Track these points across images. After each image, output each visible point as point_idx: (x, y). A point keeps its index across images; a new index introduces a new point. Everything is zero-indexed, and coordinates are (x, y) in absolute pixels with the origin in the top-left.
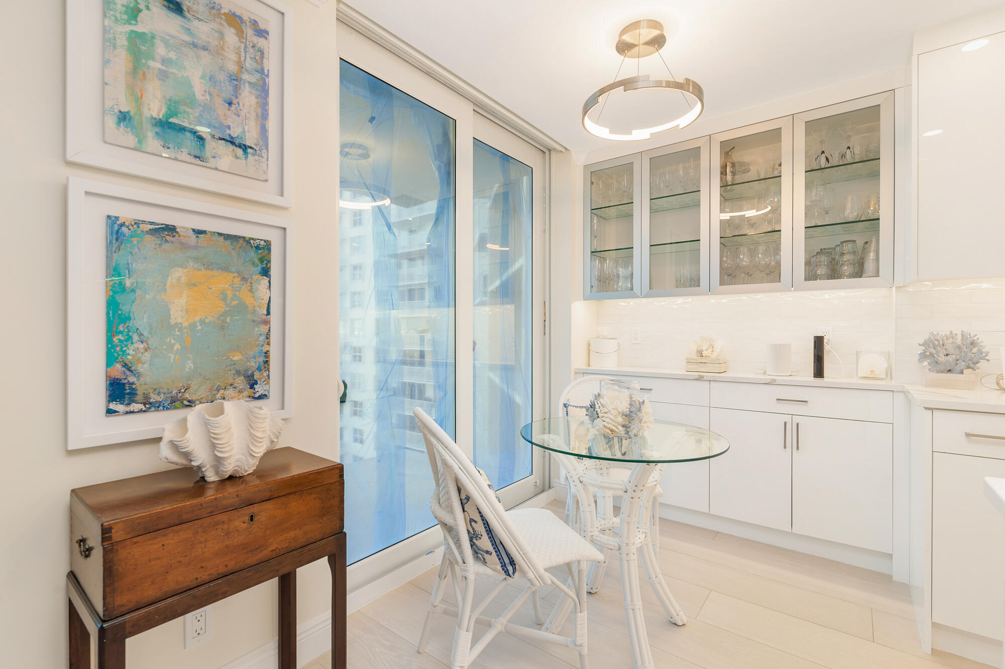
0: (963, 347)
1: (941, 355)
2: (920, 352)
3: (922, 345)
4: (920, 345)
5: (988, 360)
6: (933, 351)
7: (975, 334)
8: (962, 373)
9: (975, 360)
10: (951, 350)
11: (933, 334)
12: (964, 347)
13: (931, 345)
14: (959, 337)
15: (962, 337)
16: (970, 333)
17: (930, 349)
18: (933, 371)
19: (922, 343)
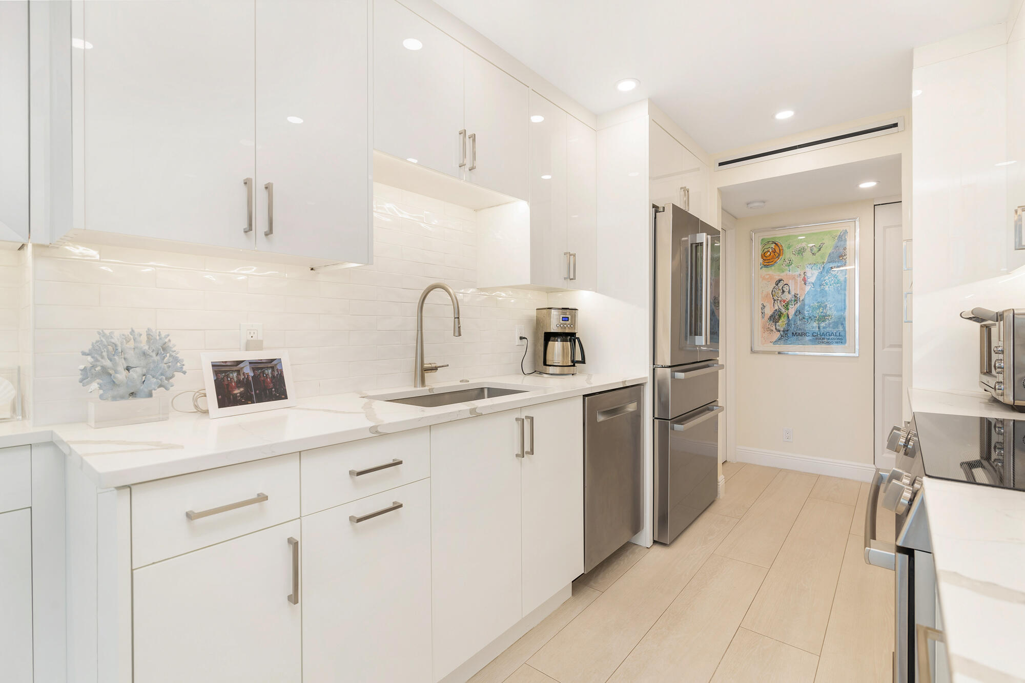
0: (151, 354)
1: (121, 369)
2: (82, 367)
3: (88, 355)
4: (84, 354)
5: (184, 373)
6: (107, 363)
7: (167, 334)
8: (150, 395)
9: (169, 374)
10: (133, 361)
11: (104, 335)
12: (154, 354)
13: (105, 354)
14: (144, 338)
15: (148, 338)
16: (160, 332)
17: (103, 360)
18: (106, 399)
19: (87, 351)
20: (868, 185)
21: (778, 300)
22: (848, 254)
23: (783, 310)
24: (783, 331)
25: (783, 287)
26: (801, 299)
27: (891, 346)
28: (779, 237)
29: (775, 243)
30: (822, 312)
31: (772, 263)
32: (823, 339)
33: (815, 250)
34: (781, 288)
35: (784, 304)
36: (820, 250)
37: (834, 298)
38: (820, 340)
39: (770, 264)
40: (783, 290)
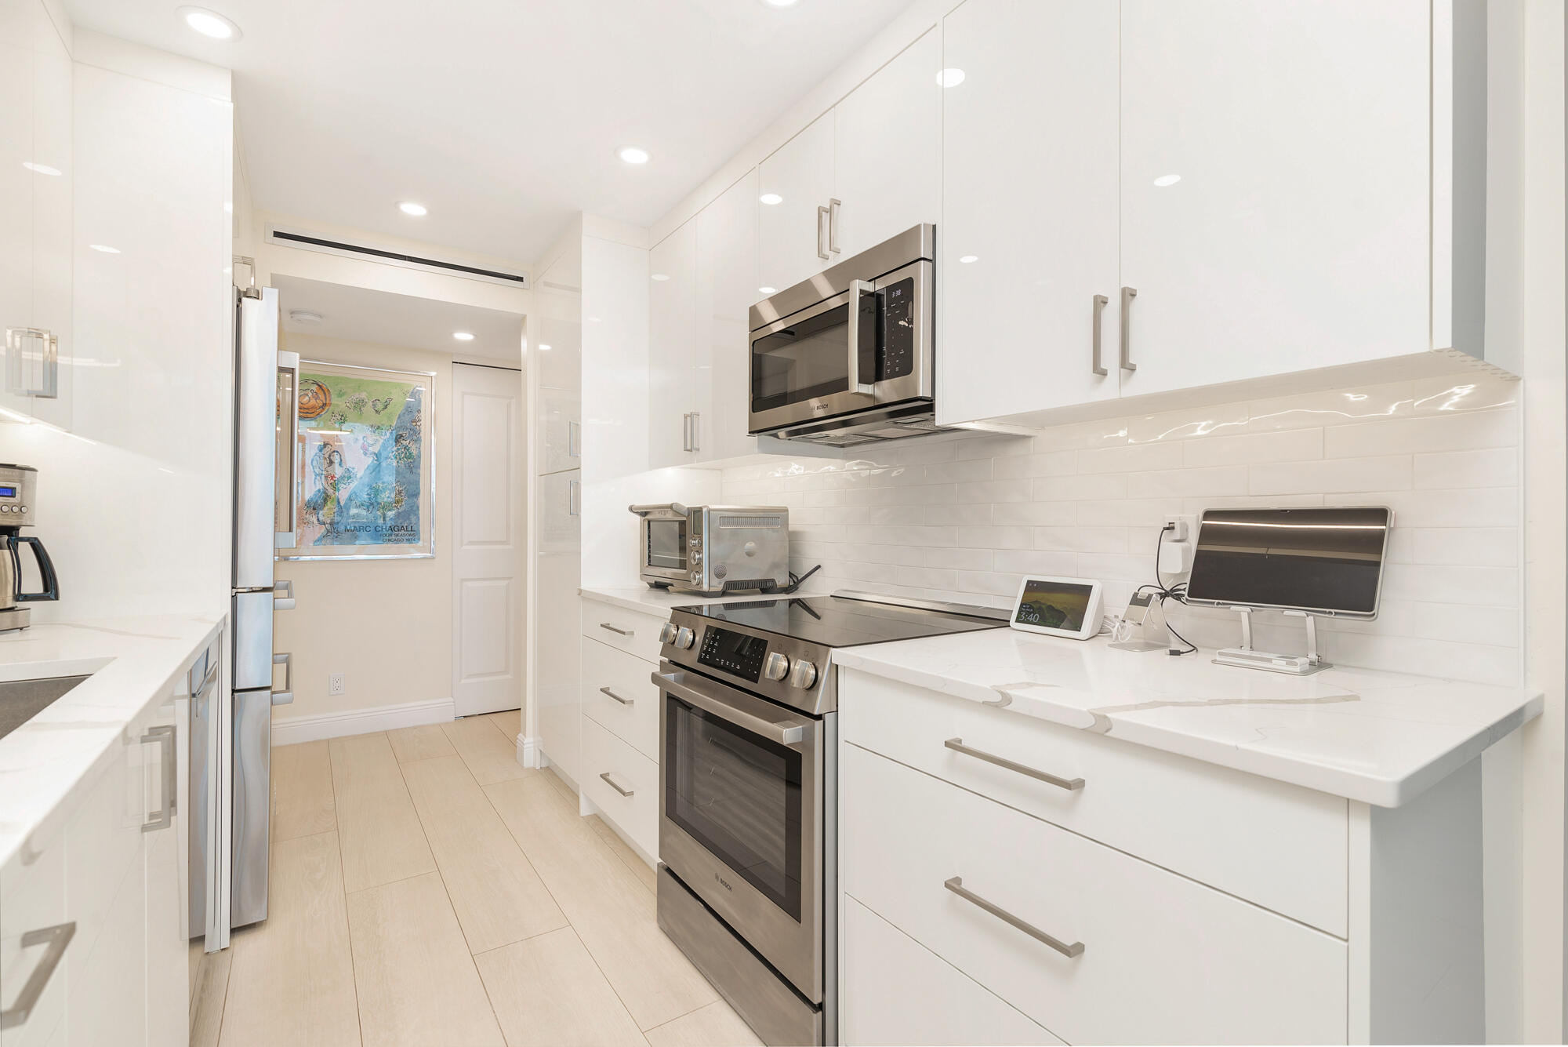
20: (463, 336)
21: (322, 474)
22: (422, 419)
23: (330, 491)
24: (331, 524)
25: (330, 456)
26: (358, 476)
27: (471, 543)
28: (325, 377)
29: (318, 384)
30: (388, 497)
31: (312, 415)
32: (391, 535)
33: (380, 406)
34: (327, 456)
35: (332, 481)
36: (386, 407)
37: (404, 477)
38: (386, 538)
39: (309, 415)
40: (330, 460)
